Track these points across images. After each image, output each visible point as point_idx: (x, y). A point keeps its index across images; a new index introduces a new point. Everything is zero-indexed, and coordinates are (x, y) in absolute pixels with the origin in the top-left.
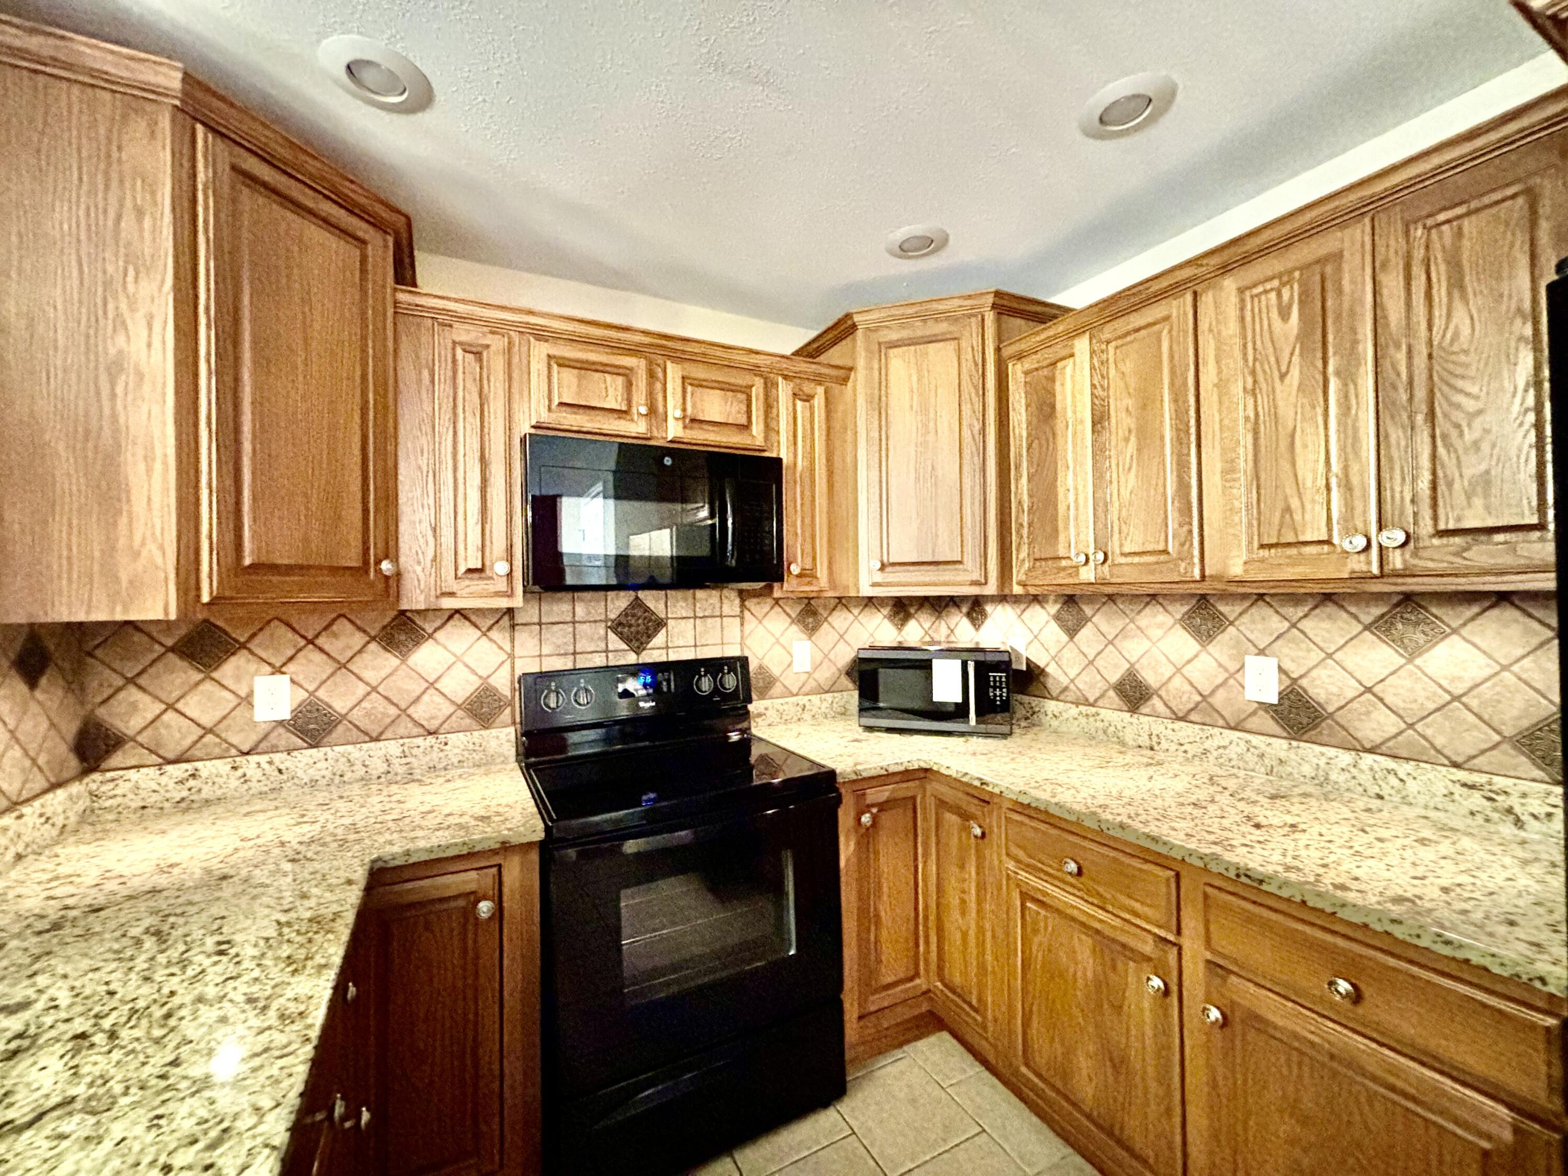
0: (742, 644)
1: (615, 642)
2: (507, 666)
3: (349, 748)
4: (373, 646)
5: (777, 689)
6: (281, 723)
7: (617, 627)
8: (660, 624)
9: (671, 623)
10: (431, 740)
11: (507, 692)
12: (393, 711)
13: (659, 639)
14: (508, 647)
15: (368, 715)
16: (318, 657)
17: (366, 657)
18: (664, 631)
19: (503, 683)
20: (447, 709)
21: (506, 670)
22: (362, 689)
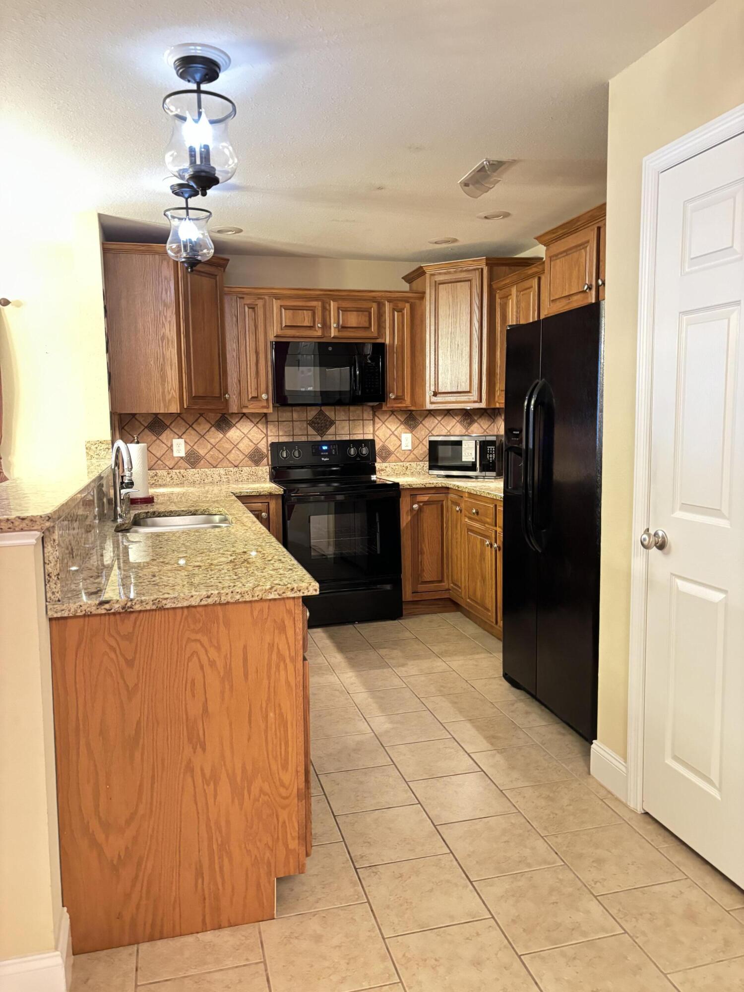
0: (374, 434)
1: (311, 431)
2: (265, 440)
3: (206, 470)
4: (213, 429)
5: (392, 458)
6: (182, 458)
7: (312, 423)
8: (332, 423)
9: (337, 422)
10: (236, 469)
11: (265, 451)
12: (221, 456)
13: (332, 430)
14: (265, 431)
15: (212, 457)
16: (193, 432)
17: (211, 433)
18: (334, 426)
19: (263, 447)
20: (241, 457)
21: (264, 442)
22: (209, 446)
